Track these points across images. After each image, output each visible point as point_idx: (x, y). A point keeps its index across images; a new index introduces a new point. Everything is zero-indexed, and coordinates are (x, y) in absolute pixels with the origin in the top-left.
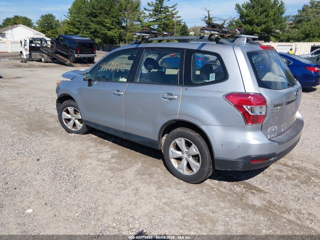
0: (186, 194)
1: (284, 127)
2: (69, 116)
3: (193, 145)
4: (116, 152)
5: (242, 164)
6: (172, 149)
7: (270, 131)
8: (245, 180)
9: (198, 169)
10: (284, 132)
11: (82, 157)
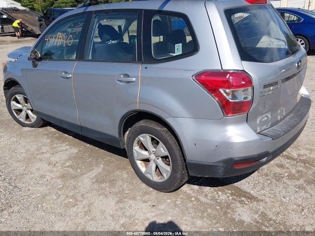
0: (153, 209)
1: (281, 112)
2: (20, 106)
3: (161, 143)
4: (75, 150)
5: (223, 169)
6: (136, 148)
7: (260, 121)
8: (234, 183)
9: (169, 174)
10: (281, 120)
11: (30, 159)
